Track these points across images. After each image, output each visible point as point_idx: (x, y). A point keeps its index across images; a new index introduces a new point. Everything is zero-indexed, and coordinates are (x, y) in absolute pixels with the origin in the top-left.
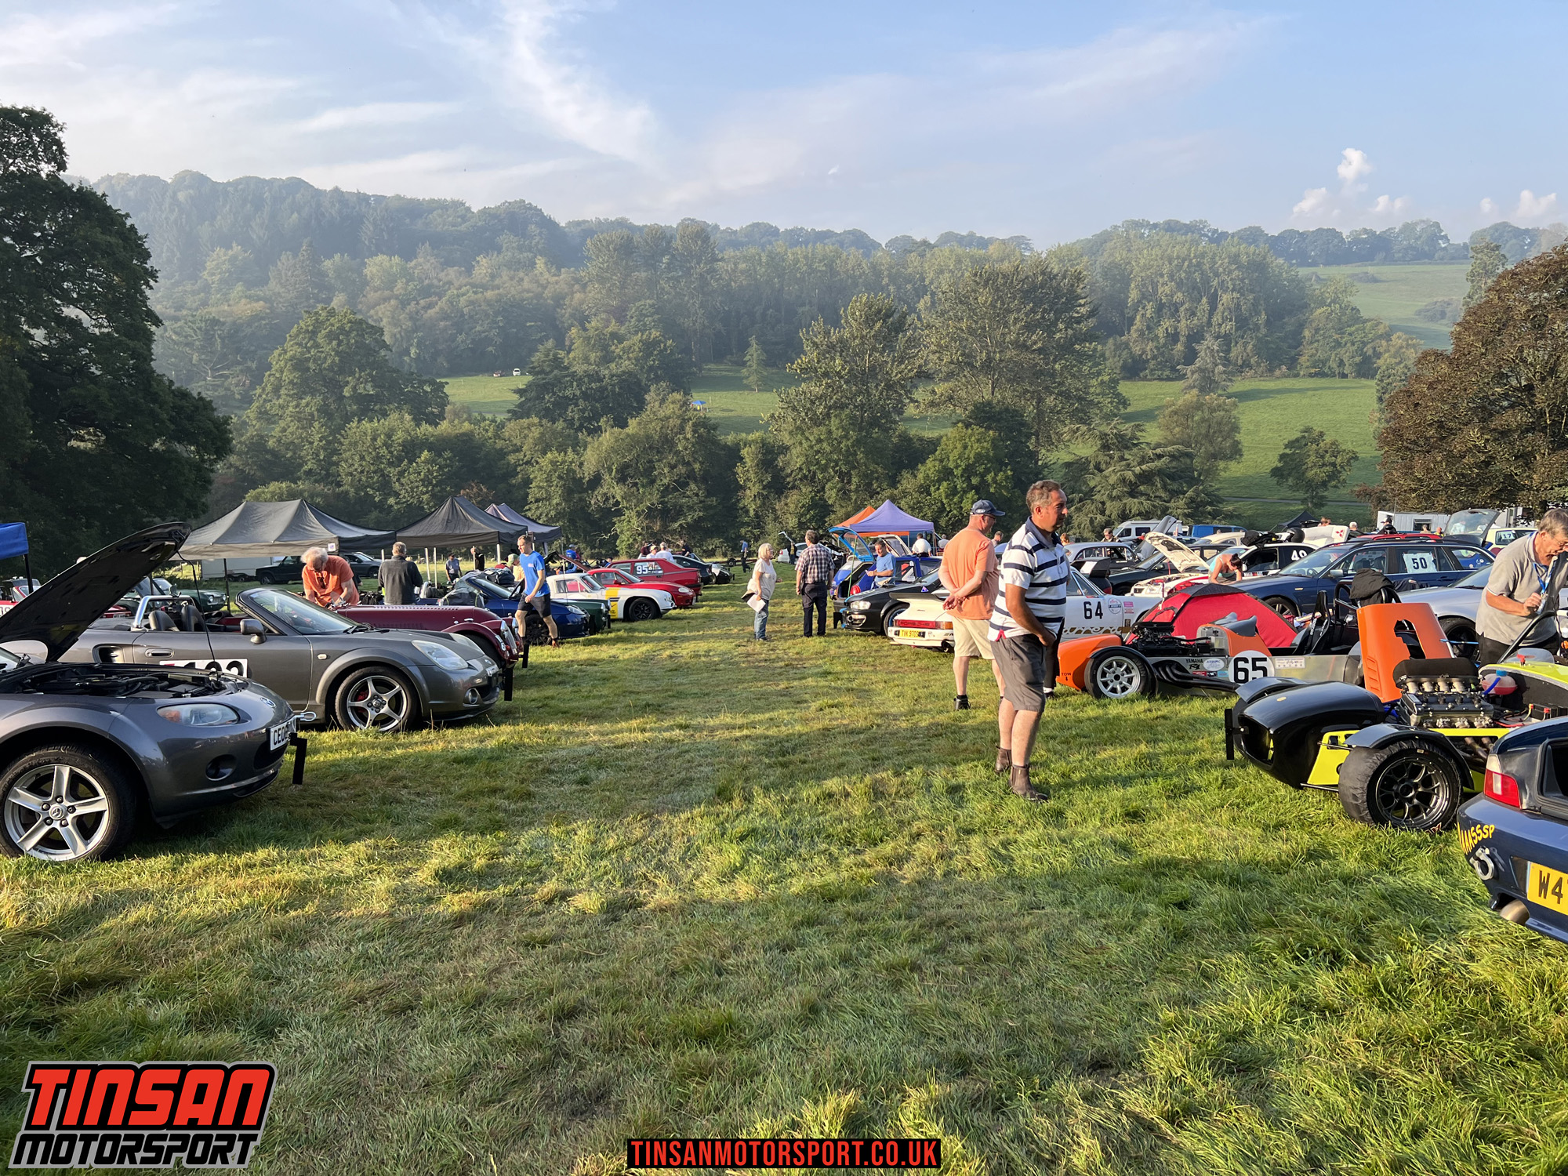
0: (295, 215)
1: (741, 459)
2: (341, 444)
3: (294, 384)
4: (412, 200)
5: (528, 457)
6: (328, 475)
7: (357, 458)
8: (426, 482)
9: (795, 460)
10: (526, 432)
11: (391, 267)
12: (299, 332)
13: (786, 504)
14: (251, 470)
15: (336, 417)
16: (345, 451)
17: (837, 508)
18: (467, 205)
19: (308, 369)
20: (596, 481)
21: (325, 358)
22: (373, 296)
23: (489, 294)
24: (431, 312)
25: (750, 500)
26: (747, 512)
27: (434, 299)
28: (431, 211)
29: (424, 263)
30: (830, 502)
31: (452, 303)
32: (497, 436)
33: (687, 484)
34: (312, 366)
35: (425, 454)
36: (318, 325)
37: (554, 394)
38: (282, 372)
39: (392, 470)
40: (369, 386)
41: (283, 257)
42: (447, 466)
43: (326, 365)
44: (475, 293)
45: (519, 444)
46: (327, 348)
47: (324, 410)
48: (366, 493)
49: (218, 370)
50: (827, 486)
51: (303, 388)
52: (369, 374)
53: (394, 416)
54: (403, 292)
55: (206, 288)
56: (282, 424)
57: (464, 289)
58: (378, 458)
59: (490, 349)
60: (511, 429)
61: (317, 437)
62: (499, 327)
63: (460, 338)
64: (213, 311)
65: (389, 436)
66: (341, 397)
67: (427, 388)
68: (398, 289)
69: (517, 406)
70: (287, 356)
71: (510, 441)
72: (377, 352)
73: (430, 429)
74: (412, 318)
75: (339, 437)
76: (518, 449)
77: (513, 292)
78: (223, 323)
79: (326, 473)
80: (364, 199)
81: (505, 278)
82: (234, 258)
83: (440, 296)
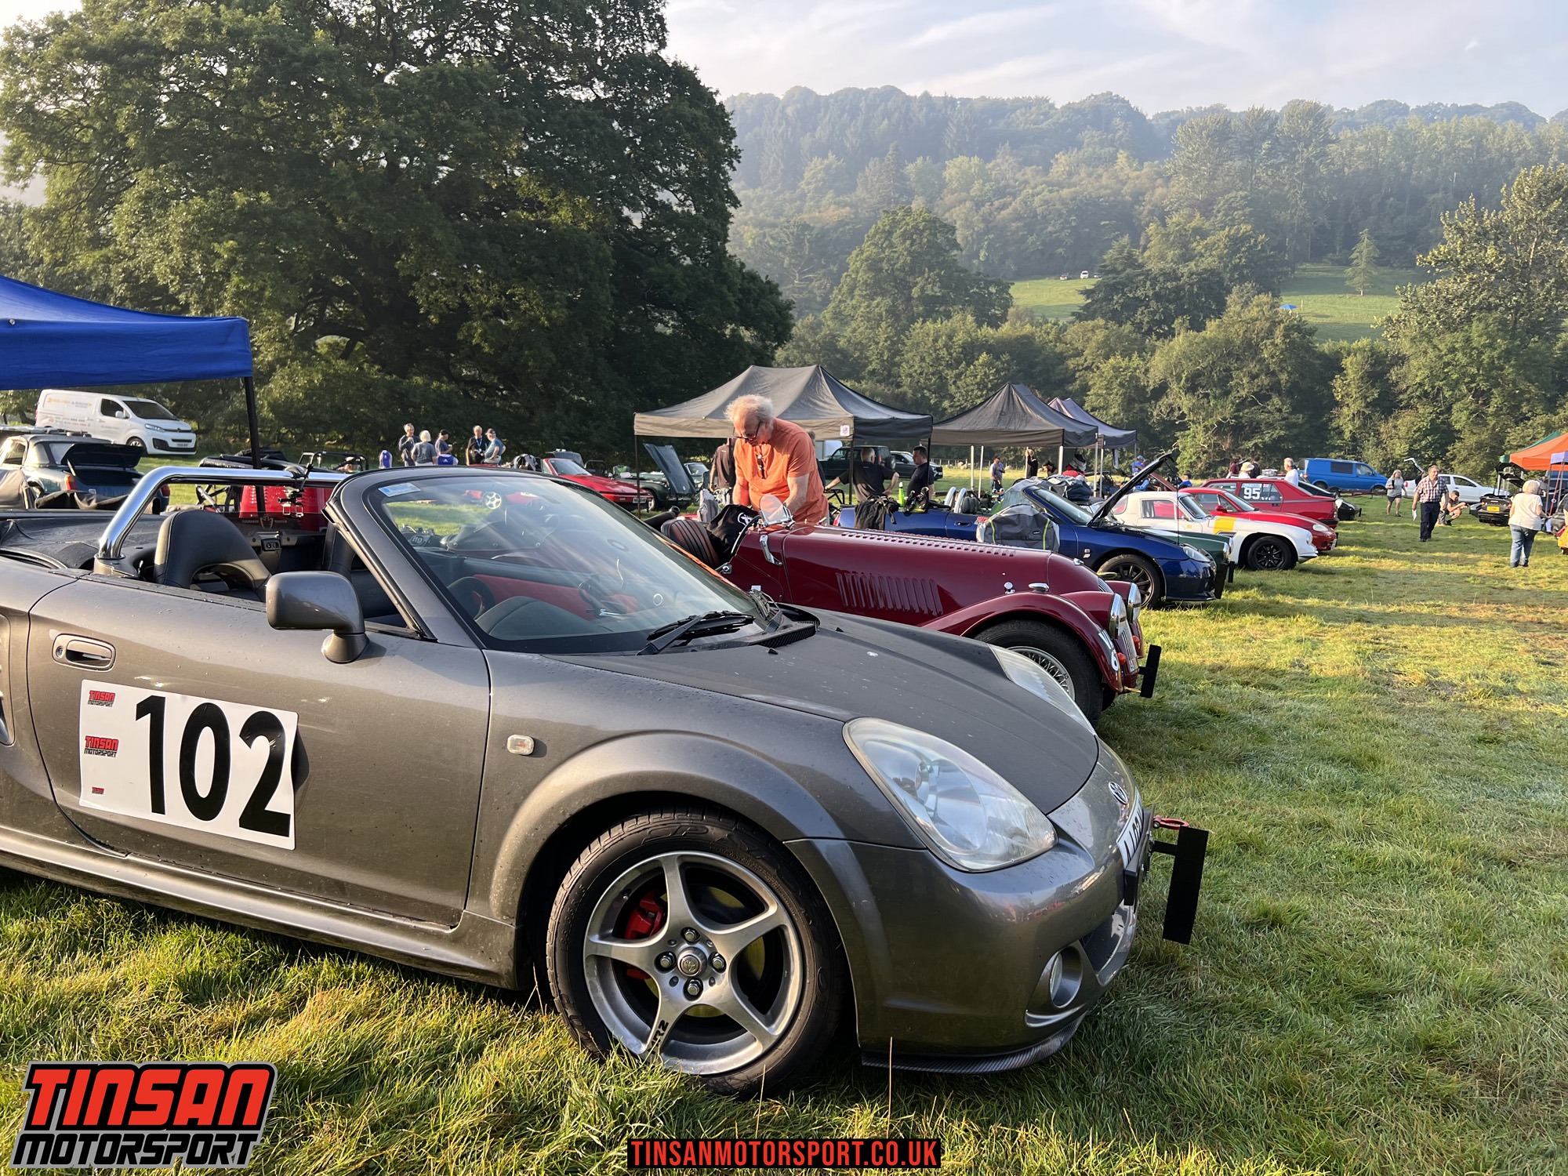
0: (886, 122)
1: (1341, 370)
2: (904, 344)
3: (867, 284)
4: (996, 101)
5: (1089, 362)
6: (890, 375)
7: (917, 359)
8: (981, 385)
9: (1414, 373)
10: (1089, 335)
11: (970, 168)
12: (876, 232)
13: (1395, 427)
15: (901, 319)
16: (907, 352)
17: (1465, 435)
18: (1051, 101)
19: (881, 270)
20: (1161, 390)
21: (898, 258)
22: (949, 199)
23: (1065, 192)
24: (1004, 213)
25: (1346, 420)
26: (1341, 433)
27: (1008, 199)
28: (1014, 111)
29: (1002, 164)
30: (1457, 427)
31: (1026, 203)
32: (1058, 339)
33: (1270, 398)
34: (885, 266)
35: (984, 357)
36: (895, 224)
37: (1124, 294)
38: (857, 272)
39: (950, 372)
40: (936, 289)
41: (871, 164)
42: (1004, 369)
43: (898, 266)
44: (1051, 191)
45: (1080, 348)
46: (901, 248)
47: (892, 312)
48: (923, 395)
49: (804, 273)
50: (1454, 406)
51: (876, 289)
52: (937, 274)
53: (957, 317)
54: (979, 193)
55: (803, 197)
56: (854, 325)
57: (1040, 188)
58: (938, 359)
59: (1060, 250)
60: (1074, 333)
61: (883, 337)
62: (1072, 228)
63: (1030, 239)
64: (805, 217)
65: (950, 337)
66: (909, 299)
67: (993, 290)
68: (974, 191)
69: (1082, 308)
70: (864, 257)
71: (1072, 345)
72: (947, 251)
73: (991, 331)
74: (985, 220)
75: (903, 337)
76: (1079, 354)
77: (1090, 189)
78: (813, 228)
79: (888, 374)
80: (950, 102)
81: (1083, 175)
82: (829, 167)
83: (1014, 196)
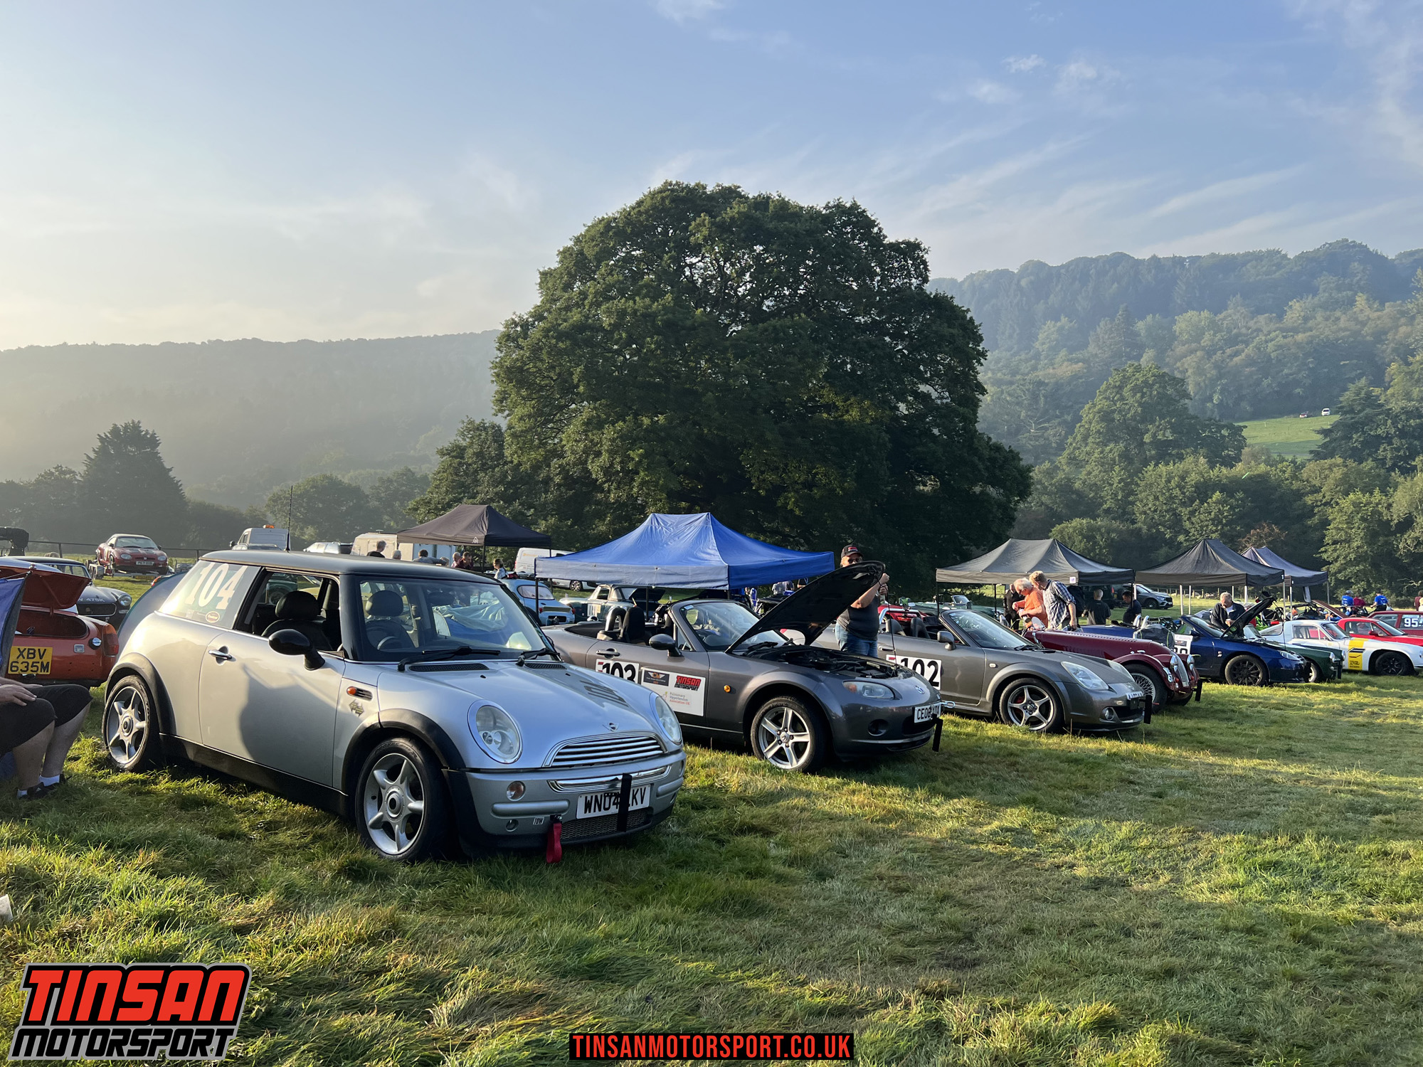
0: (1116, 285)
2: (1138, 485)
3: (1100, 433)
4: (1226, 257)
5: (1328, 498)
6: (1124, 513)
7: (1151, 498)
8: (1217, 521)
10: (1327, 472)
11: (1200, 321)
12: (1108, 388)
14: (1059, 508)
15: (1134, 462)
16: (1141, 492)
18: (1283, 253)
19: (1113, 420)
20: (1406, 524)
21: (1129, 409)
22: (1180, 349)
23: (1300, 337)
24: (1236, 359)
27: (1240, 347)
28: (1244, 264)
29: (1234, 314)
31: (1259, 349)
32: (1295, 477)
34: (1117, 416)
35: (1217, 495)
36: (1125, 381)
37: (1364, 433)
38: (1090, 423)
39: (1183, 510)
40: (1168, 433)
41: (1102, 324)
42: (1238, 506)
43: (1129, 416)
44: (1284, 337)
45: (1318, 484)
46: (1131, 401)
47: (1125, 456)
48: (1158, 530)
49: (1040, 423)
51: (1109, 436)
52: (1169, 422)
53: (1190, 459)
54: (1209, 343)
55: (1037, 357)
56: (1088, 468)
57: (1273, 334)
58: (1172, 498)
59: (1298, 390)
60: (1311, 471)
61: (1117, 479)
62: (1309, 369)
63: (1265, 382)
64: (1040, 374)
65: (1183, 478)
66: (1142, 444)
67: (1225, 432)
68: (1206, 340)
69: (1320, 446)
70: (1096, 410)
71: (1307, 481)
72: (1178, 401)
73: (1224, 470)
74: (1217, 366)
75: (1136, 479)
76: (1316, 490)
77: (1327, 332)
78: (1047, 384)
79: (1123, 512)
80: (1177, 261)
81: (1319, 319)
82: (1061, 328)
83: (1247, 343)
